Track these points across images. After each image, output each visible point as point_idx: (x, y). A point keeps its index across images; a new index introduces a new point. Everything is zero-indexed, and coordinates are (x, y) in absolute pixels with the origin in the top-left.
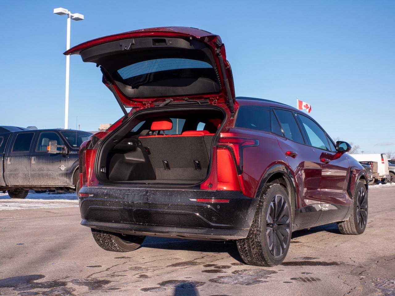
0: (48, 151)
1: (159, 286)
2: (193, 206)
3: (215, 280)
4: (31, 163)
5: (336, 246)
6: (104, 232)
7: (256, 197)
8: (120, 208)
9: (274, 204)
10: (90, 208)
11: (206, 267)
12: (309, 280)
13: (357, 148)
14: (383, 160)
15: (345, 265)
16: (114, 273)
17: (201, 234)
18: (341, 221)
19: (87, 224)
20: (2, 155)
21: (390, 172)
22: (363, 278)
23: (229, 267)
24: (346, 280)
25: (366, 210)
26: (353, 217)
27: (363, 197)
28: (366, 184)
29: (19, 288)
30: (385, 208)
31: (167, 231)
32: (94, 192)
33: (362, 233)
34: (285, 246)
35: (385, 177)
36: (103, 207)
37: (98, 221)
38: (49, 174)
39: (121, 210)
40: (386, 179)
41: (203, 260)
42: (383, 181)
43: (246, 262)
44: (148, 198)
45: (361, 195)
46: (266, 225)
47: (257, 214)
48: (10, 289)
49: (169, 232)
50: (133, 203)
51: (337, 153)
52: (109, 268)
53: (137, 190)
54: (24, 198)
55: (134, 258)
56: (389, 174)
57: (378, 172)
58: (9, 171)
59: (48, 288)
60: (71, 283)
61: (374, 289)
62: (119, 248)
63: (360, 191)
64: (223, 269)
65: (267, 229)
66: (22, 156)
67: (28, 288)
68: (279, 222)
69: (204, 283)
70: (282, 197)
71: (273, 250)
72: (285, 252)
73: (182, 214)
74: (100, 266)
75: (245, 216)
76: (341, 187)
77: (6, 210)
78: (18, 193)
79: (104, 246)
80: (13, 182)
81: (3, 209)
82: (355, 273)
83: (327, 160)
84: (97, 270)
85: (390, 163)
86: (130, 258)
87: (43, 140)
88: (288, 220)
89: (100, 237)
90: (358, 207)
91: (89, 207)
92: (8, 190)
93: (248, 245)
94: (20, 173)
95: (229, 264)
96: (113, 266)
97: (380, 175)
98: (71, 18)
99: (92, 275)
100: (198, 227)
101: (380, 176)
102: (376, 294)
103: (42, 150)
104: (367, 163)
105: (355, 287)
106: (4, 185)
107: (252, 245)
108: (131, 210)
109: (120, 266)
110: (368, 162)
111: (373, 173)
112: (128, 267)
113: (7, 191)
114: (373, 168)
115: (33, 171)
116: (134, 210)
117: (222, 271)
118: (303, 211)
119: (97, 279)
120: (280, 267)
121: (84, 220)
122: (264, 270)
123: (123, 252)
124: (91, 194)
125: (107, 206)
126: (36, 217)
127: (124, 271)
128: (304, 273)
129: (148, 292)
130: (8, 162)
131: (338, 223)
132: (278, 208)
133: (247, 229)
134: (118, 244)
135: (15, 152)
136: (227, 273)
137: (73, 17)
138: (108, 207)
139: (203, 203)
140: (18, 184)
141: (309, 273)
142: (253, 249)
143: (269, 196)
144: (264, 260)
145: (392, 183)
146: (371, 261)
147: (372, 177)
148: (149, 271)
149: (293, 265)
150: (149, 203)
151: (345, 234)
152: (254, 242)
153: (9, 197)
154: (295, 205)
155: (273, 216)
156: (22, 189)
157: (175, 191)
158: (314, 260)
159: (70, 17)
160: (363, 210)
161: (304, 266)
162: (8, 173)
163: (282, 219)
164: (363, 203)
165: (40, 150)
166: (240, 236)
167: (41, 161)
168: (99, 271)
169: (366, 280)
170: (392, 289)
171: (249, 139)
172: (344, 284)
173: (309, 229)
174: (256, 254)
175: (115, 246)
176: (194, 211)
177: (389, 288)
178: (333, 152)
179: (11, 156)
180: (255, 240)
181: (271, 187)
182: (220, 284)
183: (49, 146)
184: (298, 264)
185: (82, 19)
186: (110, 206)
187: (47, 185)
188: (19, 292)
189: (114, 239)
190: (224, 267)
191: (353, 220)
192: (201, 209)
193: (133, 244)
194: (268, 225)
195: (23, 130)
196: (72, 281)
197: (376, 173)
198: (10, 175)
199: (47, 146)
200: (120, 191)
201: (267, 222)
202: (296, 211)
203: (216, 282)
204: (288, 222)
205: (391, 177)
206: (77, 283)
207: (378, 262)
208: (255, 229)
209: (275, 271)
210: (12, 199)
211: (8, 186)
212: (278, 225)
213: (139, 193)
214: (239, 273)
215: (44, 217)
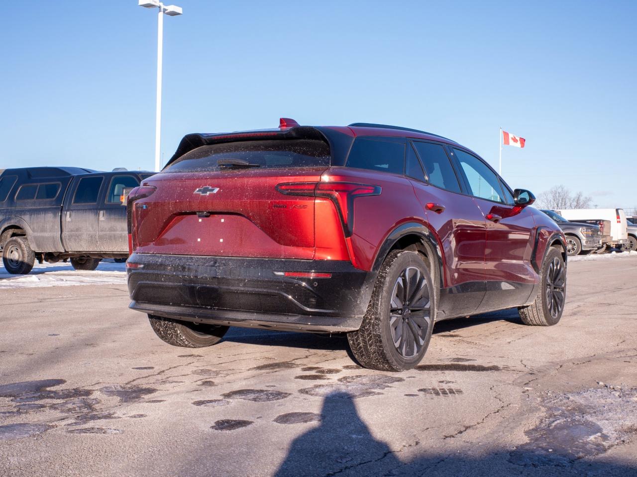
0: (122, 203)
1: (221, 398)
2: (279, 282)
3: (307, 390)
4: (98, 219)
5: (509, 343)
6: (165, 319)
7: (374, 269)
8: (179, 284)
9: (404, 281)
10: (140, 284)
11: (305, 370)
12: (444, 393)
13: (588, 200)
14: (618, 217)
15: (508, 370)
16: (168, 378)
17: (291, 323)
18: (522, 305)
19: (135, 307)
20: (59, 208)
21: (629, 235)
22: (528, 390)
23: (337, 371)
24: (501, 393)
25: (563, 290)
26: (540, 302)
27: (558, 272)
28: (563, 251)
29: (21, 399)
30: (606, 287)
31: (242, 318)
32: (145, 261)
33: (556, 323)
34: (422, 342)
35: (621, 242)
36: (156, 283)
37: (151, 303)
38: (123, 235)
39: (180, 288)
40: (623, 246)
41: (305, 361)
42: (619, 248)
43: (362, 364)
44: (217, 270)
45: (555, 268)
46: (390, 311)
47: (375, 294)
48: (7, 399)
49: (246, 320)
50: (196, 277)
51: (515, 206)
52: (163, 371)
53: (202, 258)
54: (93, 269)
55: (206, 357)
56: (628, 238)
57: (611, 236)
58: (68, 232)
59: (63, 398)
60: (99, 392)
61: (537, 407)
62: (188, 341)
63: (553, 263)
64: (327, 375)
65: (391, 317)
66: (86, 210)
67: (33, 399)
68: (412, 307)
69: (290, 394)
70: (417, 271)
71: (401, 347)
72: (422, 351)
73: (264, 295)
74: (152, 368)
75: (355, 298)
76: (521, 255)
77: (58, 287)
78: (86, 262)
79: (166, 339)
80: (74, 247)
81: (54, 285)
82: (520, 383)
83: (496, 216)
84: (145, 372)
85: (630, 222)
86: (200, 356)
87: (117, 186)
88: (428, 304)
89: (161, 325)
90: (549, 285)
91: (139, 282)
92: (70, 258)
93: (363, 340)
94: (83, 234)
95: (339, 367)
96: (170, 368)
97: (613, 239)
98: (164, 12)
99: (134, 380)
100: (288, 313)
101: (614, 241)
102: (537, 414)
103: (115, 202)
104: (594, 222)
105: (510, 404)
106: (62, 251)
107: (369, 340)
108: (194, 287)
109: (180, 368)
110: (597, 221)
111: (604, 236)
112: (191, 370)
113: (69, 260)
114: (603, 230)
115: (102, 231)
116: (197, 288)
117: (324, 377)
118: (453, 291)
119: (139, 386)
120: (413, 372)
121: (133, 302)
122: (386, 376)
123: (195, 348)
124: (140, 264)
125: (162, 281)
126: (94, 297)
127: (183, 375)
128: (442, 382)
129: (202, 406)
130: (68, 217)
131: (519, 308)
132: (411, 287)
133: (359, 316)
134: (185, 337)
135: (78, 204)
136: (330, 381)
137: (167, 10)
138: (163, 283)
139: (295, 278)
140: (81, 250)
141: (450, 382)
142: (370, 346)
143: (395, 269)
144: (387, 362)
145: (631, 251)
146: (551, 365)
147: (601, 243)
148: (220, 376)
149: (432, 370)
150: (218, 278)
151: (530, 325)
152: (371, 336)
153: (73, 267)
154: (439, 282)
155: (403, 297)
156: (88, 257)
157: (254, 260)
158: (466, 363)
159: (162, 11)
160: (558, 290)
161: (447, 372)
162: (67, 233)
163: (418, 303)
164: (557, 280)
165: (112, 201)
166: (349, 326)
167: (113, 216)
168: (147, 375)
169: (532, 393)
170: (564, 408)
171: (364, 185)
172: (495, 399)
173: (467, 317)
174: (375, 352)
175: (181, 338)
176: (281, 290)
177: (559, 406)
178: (510, 205)
179: (72, 210)
180: (372, 333)
181: (399, 255)
182: (311, 397)
183: (123, 195)
184: (439, 369)
185: (179, 14)
186: (165, 281)
187: (122, 251)
188: (18, 404)
189: (179, 329)
190: (330, 371)
191: (541, 305)
192: (290, 287)
193: (210, 336)
194: (393, 311)
195: (90, 172)
196: (101, 390)
197: (608, 238)
198: (71, 236)
199: (120, 196)
200: (179, 260)
201: (391, 306)
202: (441, 291)
203: (307, 393)
204: (427, 306)
205: (631, 242)
206: (108, 392)
207: (561, 366)
208: (373, 317)
209: (401, 378)
210: (76, 271)
211: (68, 252)
212: (412, 311)
213: (205, 263)
214: (348, 380)
215: (107, 296)
